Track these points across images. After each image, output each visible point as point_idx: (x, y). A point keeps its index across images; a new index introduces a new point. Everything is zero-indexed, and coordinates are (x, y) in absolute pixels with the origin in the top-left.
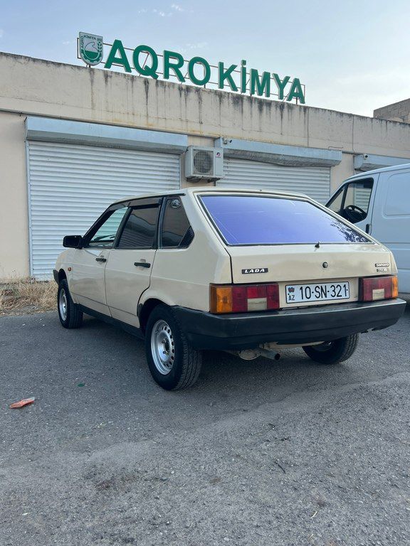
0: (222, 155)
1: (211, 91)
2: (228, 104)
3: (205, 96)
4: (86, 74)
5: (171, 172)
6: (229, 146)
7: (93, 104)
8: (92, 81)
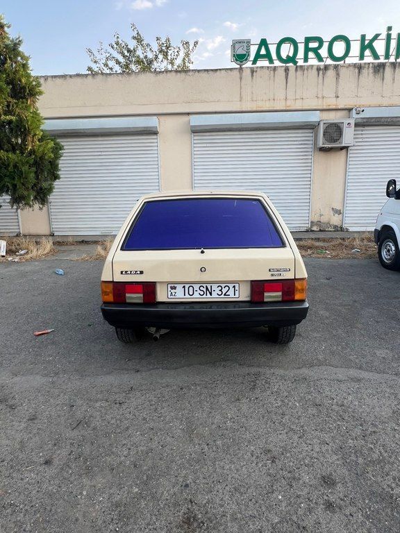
0: (353, 125)
1: (349, 65)
2: (367, 74)
3: (343, 71)
4: (236, 73)
5: (305, 144)
6: (362, 115)
7: (241, 98)
8: (241, 78)
